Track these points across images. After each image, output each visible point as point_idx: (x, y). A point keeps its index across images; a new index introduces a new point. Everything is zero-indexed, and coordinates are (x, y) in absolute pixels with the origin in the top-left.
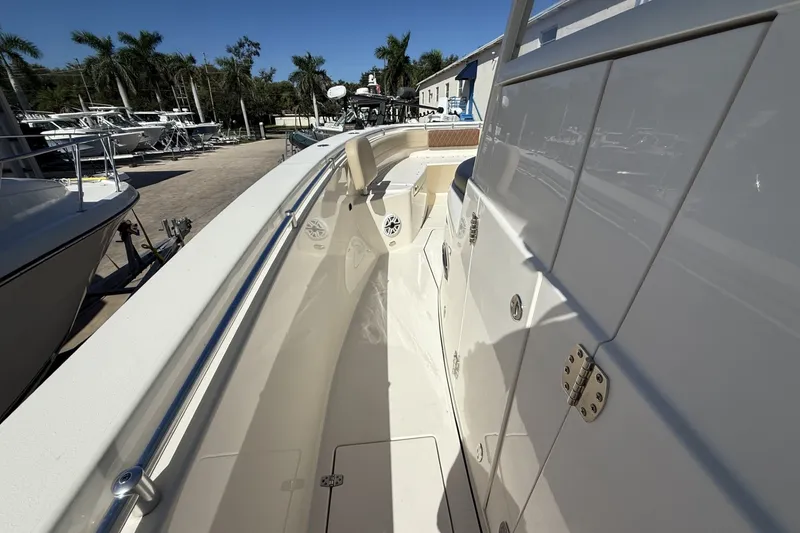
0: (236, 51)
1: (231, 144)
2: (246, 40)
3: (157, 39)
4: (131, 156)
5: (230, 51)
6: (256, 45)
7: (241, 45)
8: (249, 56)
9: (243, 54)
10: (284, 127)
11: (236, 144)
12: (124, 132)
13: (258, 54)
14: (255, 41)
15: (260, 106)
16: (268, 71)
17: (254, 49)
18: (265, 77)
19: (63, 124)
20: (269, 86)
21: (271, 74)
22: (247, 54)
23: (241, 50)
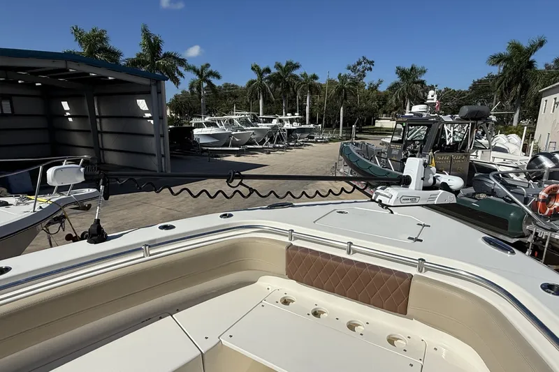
0: (354, 69)
1: (321, 142)
2: (364, 58)
3: (296, 67)
4: (238, 149)
5: (349, 68)
6: (372, 63)
7: (359, 63)
8: (363, 72)
9: (359, 70)
10: (381, 128)
11: (326, 142)
12: (245, 130)
13: (371, 69)
14: (370, 60)
15: (362, 111)
16: (376, 83)
17: (369, 66)
18: (372, 88)
19: (209, 124)
20: (373, 95)
21: (378, 85)
22: (362, 70)
23: (358, 67)
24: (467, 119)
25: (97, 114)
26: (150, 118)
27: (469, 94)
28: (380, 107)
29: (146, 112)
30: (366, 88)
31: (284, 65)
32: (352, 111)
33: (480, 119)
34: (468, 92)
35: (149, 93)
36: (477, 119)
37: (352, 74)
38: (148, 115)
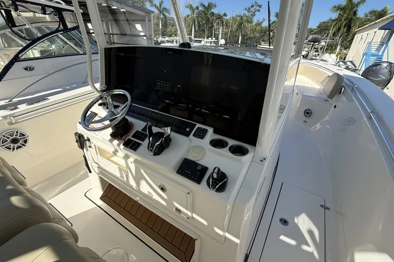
0: (249, 10)
2: (256, 3)
3: (214, 6)
5: (246, 9)
6: (260, 6)
7: (252, 6)
8: (254, 12)
9: (251, 11)
13: (259, 10)
14: (259, 4)
16: (261, 21)
17: (258, 8)
18: (258, 24)
19: (168, 41)
20: (258, 28)
21: (262, 22)
22: (253, 11)
23: (252, 9)
24: (311, 42)
25: (111, 32)
26: (144, 36)
27: (316, 31)
28: (262, 37)
29: (141, 32)
30: (254, 23)
31: (207, 5)
32: (245, 39)
33: (316, 42)
34: (315, 29)
35: (144, 21)
36: (315, 42)
37: (247, 14)
38: (142, 34)
